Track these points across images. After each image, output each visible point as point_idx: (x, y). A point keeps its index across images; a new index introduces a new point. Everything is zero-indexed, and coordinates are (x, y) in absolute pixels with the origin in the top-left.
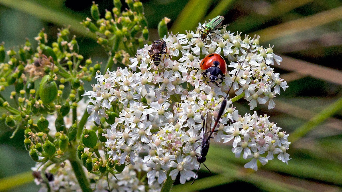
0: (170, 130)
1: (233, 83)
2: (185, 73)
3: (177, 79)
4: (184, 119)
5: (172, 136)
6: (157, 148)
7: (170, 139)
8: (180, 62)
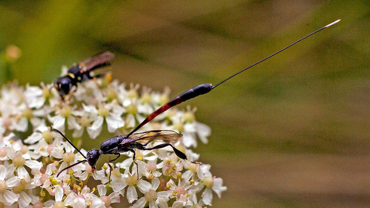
1: (126, 189)
2: (36, 170)
8: (28, 145)
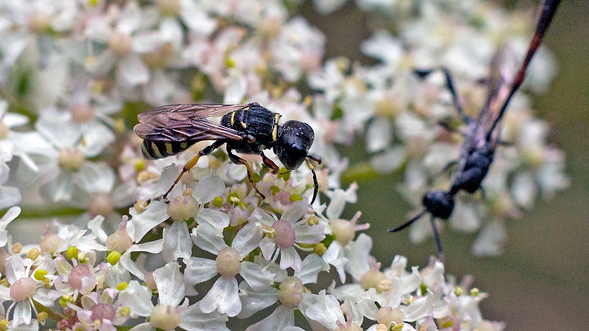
0: (87, 247)
3: (165, 50)
4: (154, 219)
5: (84, 280)
6: (13, 309)
7: (74, 284)
